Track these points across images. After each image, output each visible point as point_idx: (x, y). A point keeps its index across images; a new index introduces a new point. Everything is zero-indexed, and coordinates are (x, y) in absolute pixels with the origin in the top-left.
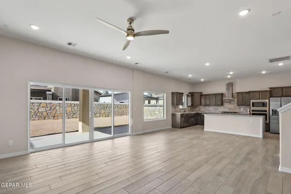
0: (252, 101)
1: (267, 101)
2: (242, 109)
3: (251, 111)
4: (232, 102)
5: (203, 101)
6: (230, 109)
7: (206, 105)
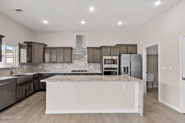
0: (104, 57)
1: (117, 57)
2: (92, 67)
3: (103, 69)
4: (82, 59)
5: (47, 56)
6: (80, 67)
7: (51, 62)
